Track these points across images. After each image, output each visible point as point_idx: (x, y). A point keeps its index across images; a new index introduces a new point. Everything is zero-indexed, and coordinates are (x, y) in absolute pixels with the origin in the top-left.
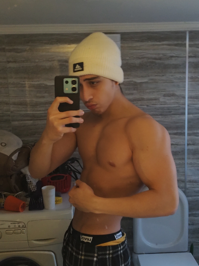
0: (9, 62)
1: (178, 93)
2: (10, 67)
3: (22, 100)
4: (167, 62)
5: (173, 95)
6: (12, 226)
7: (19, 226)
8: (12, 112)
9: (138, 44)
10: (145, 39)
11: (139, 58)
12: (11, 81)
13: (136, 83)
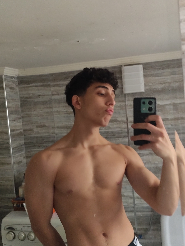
0: (53, 95)
2: (54, 99)
3: (64, 124)
8: (56, 134)
9: (160, 71)
10: (166, 67)
11: (161, 84)
12: (55, 109)
13: (160, 105)
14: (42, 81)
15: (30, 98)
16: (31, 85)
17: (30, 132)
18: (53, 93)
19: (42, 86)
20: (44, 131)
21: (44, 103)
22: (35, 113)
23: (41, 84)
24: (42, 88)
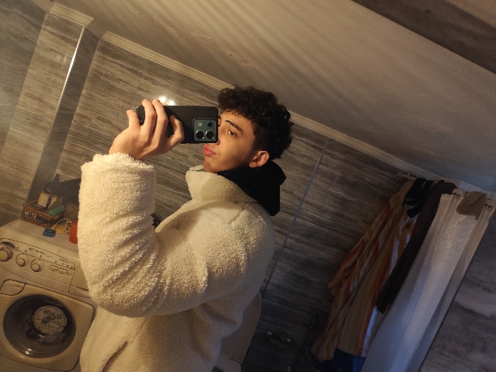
0: (140, 89)
1: (295, 193)
4: (298, 159)
5: (291, 193)
6: (60, 262)
7: (68, 266)
14: (134, 63)
15: (106, 76)
16: (114, 60)
17: (85, 120)
18: (141, 87)
19: (130, 70)
20: (105, 128)
21: (122, 92)
22: (104, 99)
23: (131, 67)
24: (130, 73)
